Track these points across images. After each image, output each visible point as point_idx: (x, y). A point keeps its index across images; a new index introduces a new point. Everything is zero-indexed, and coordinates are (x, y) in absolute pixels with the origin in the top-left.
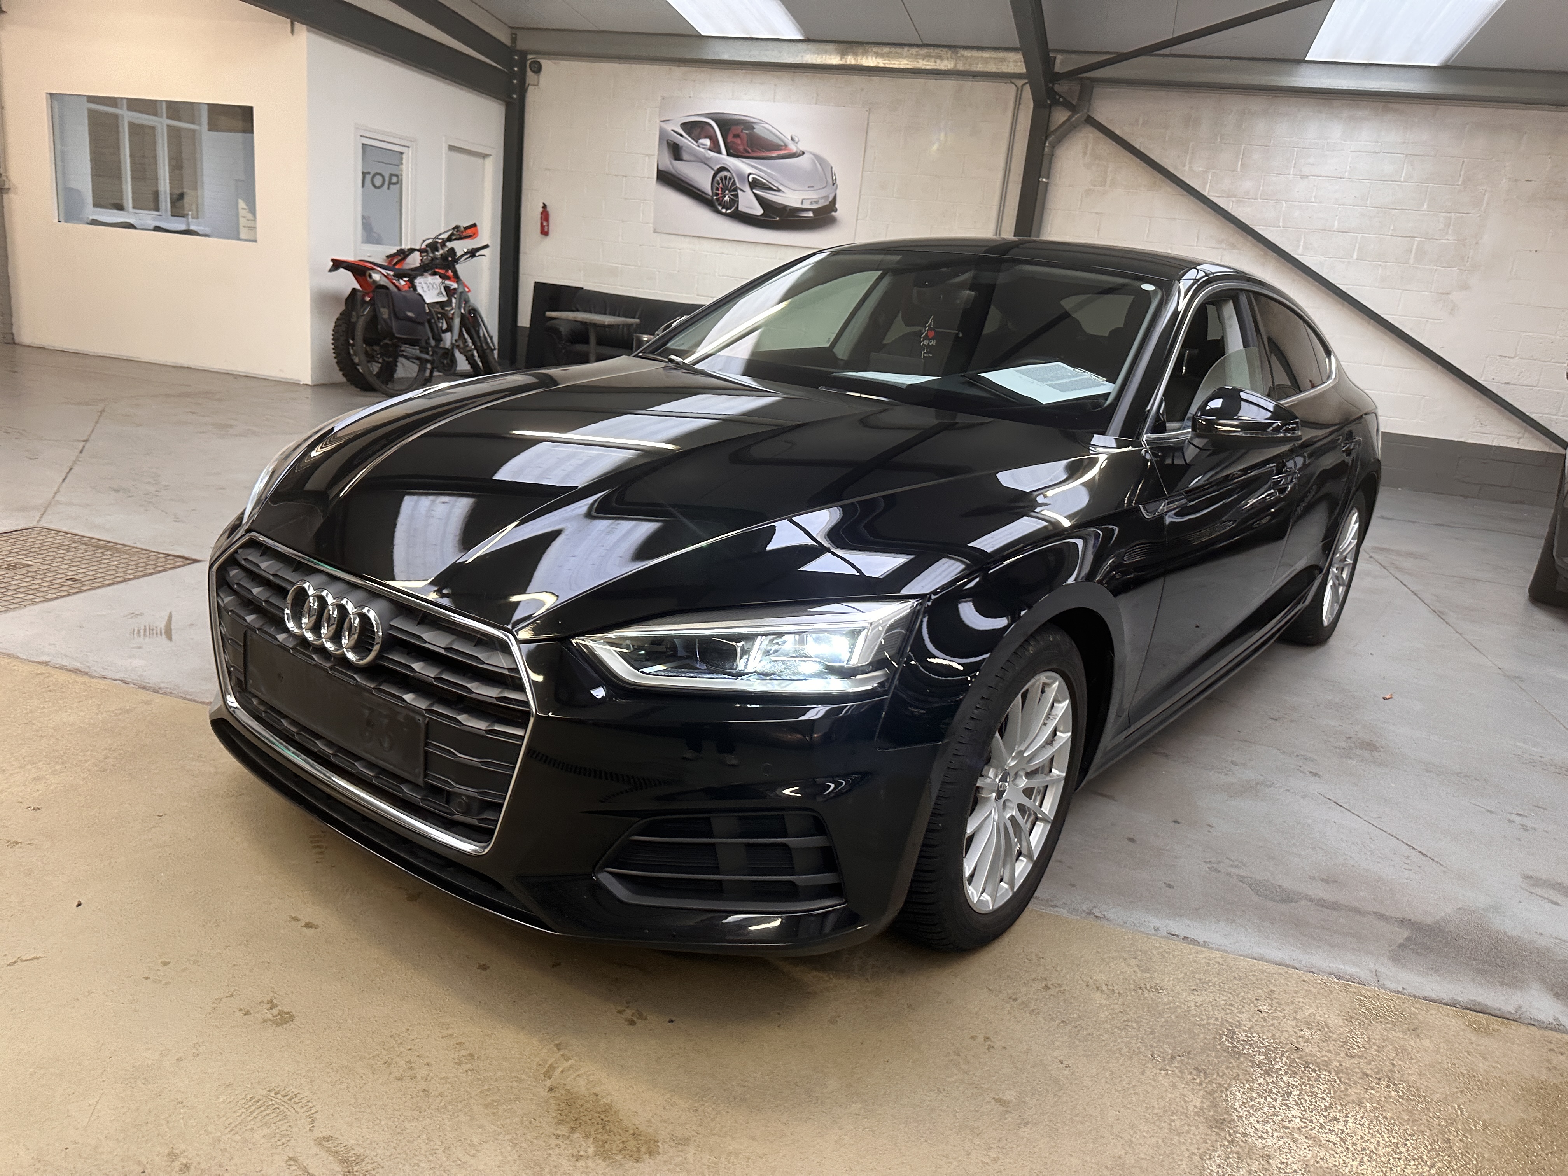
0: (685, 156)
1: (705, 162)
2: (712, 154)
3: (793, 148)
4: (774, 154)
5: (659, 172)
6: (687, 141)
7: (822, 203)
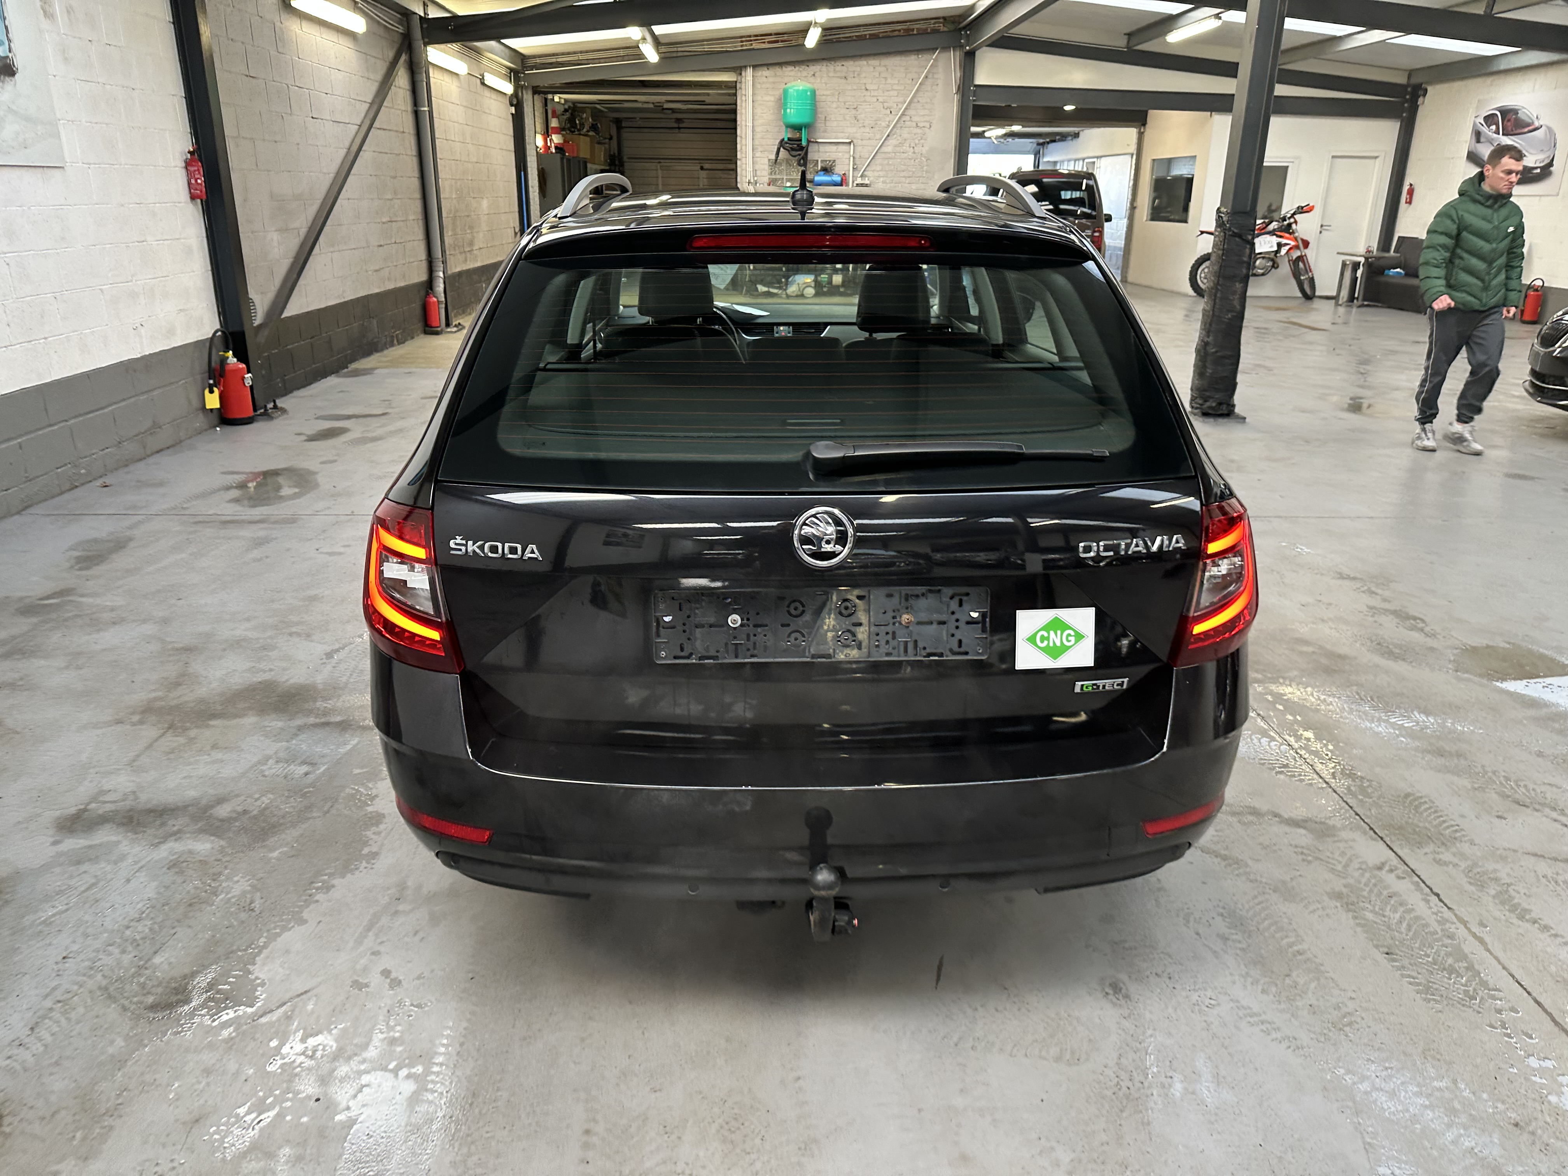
0: (1482, 140)
1: (1490, 141)
2: (1495, 136)
3: (1537, 124)
4: (1526, 130)
5: (1469, 153)
6: (1484, 129)
7: (1547, 161)
